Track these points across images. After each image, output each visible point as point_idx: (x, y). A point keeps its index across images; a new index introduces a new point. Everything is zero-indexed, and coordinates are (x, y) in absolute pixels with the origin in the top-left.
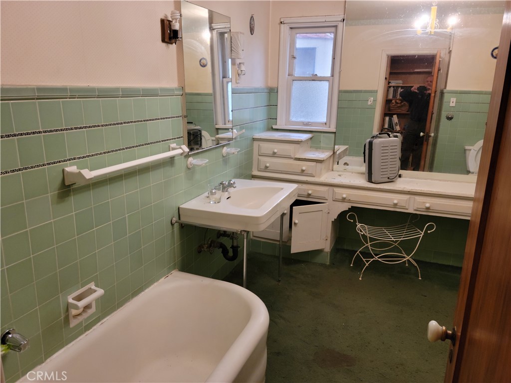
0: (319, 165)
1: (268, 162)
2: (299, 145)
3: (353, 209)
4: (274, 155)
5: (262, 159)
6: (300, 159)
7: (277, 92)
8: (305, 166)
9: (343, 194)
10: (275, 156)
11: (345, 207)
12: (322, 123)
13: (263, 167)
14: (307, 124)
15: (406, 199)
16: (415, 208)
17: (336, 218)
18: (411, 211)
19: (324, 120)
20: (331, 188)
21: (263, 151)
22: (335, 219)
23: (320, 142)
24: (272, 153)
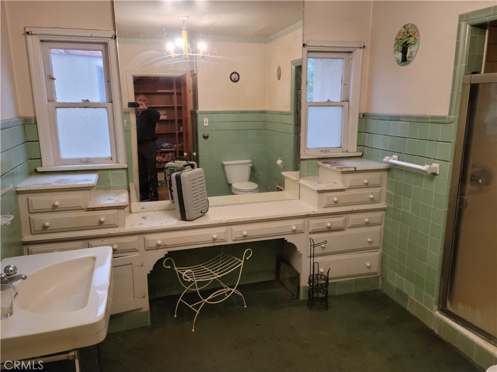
0: (121, 211)
1: (48, 219)
2: (90, 191)
3: (170, 254)
4: (55, 209)
5: (36, 217)
6: (94, 208)
7: (36, 123)
8: (103, 216)
9: (157, 240)
10: (57, 210)
11: (161, 254)
12: (107, 159)
13: (39, 228)
14: (87, 161)
15: (224, 231)
16: (234, 239)
17: (152, 269)
18: (230, 242)
19: (109, 155)
20: (141, 236)
21: (35, 207)
22: (151, 271)
23: (109, 181)
24: (50, 207)
